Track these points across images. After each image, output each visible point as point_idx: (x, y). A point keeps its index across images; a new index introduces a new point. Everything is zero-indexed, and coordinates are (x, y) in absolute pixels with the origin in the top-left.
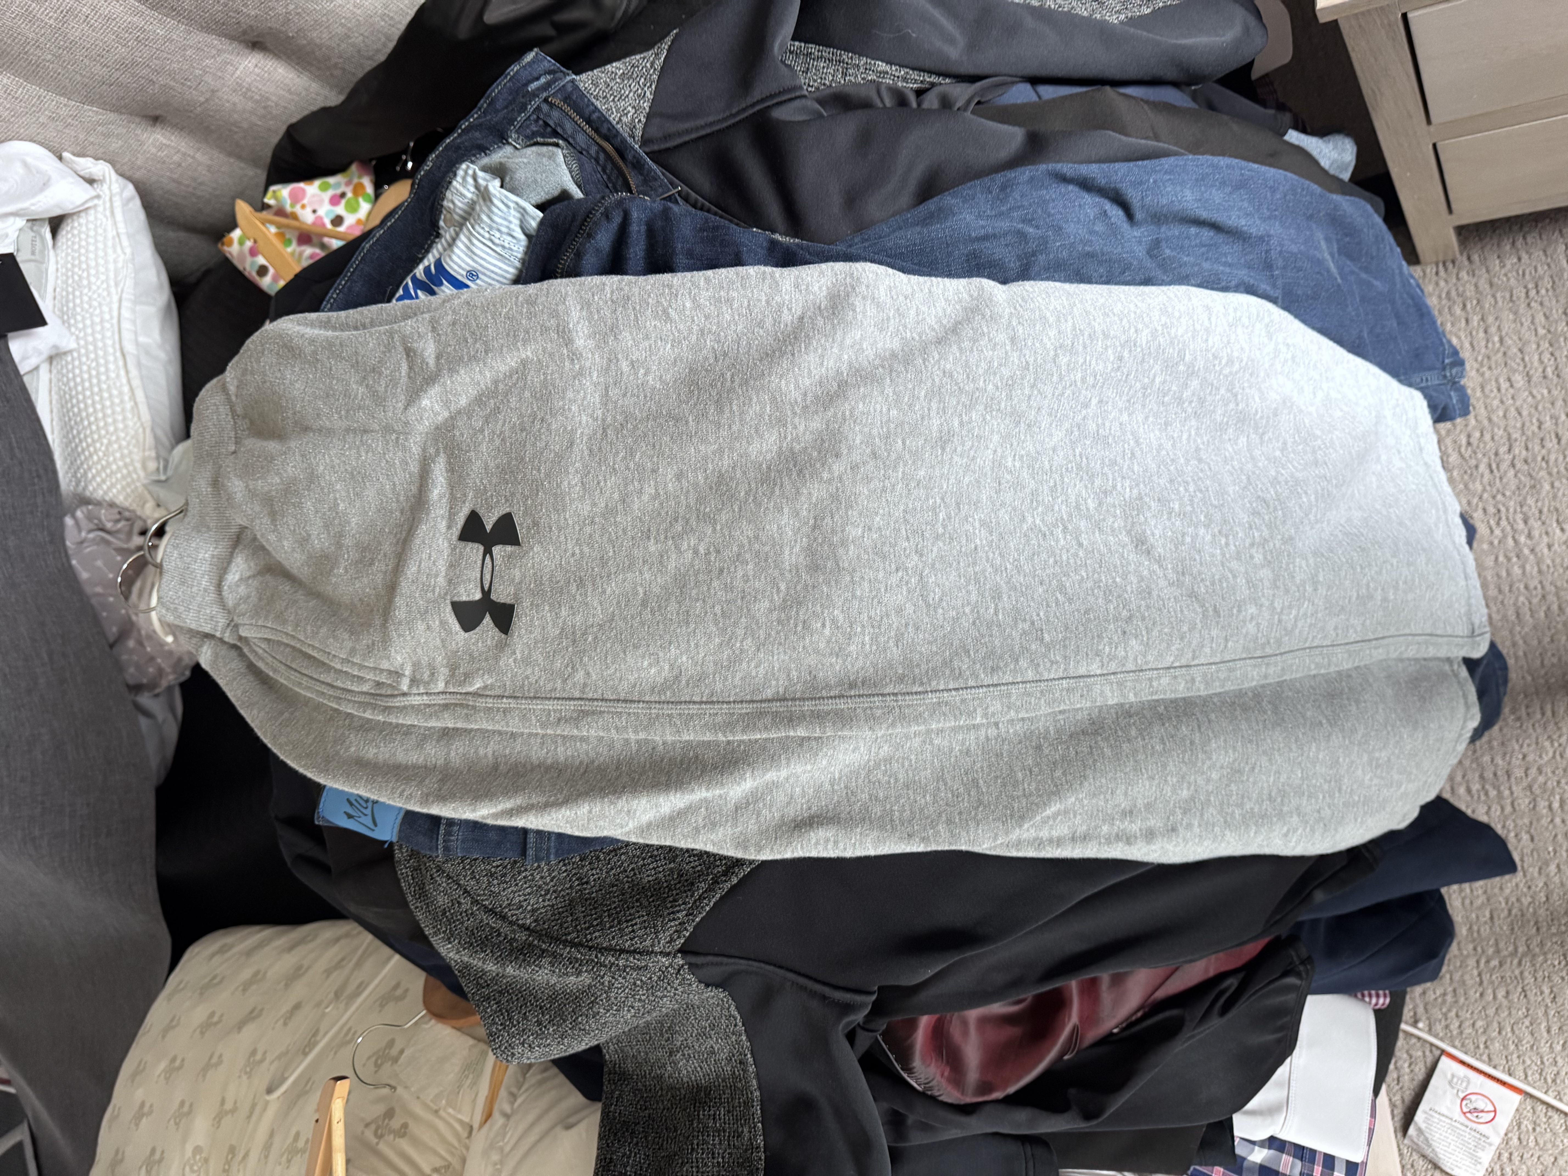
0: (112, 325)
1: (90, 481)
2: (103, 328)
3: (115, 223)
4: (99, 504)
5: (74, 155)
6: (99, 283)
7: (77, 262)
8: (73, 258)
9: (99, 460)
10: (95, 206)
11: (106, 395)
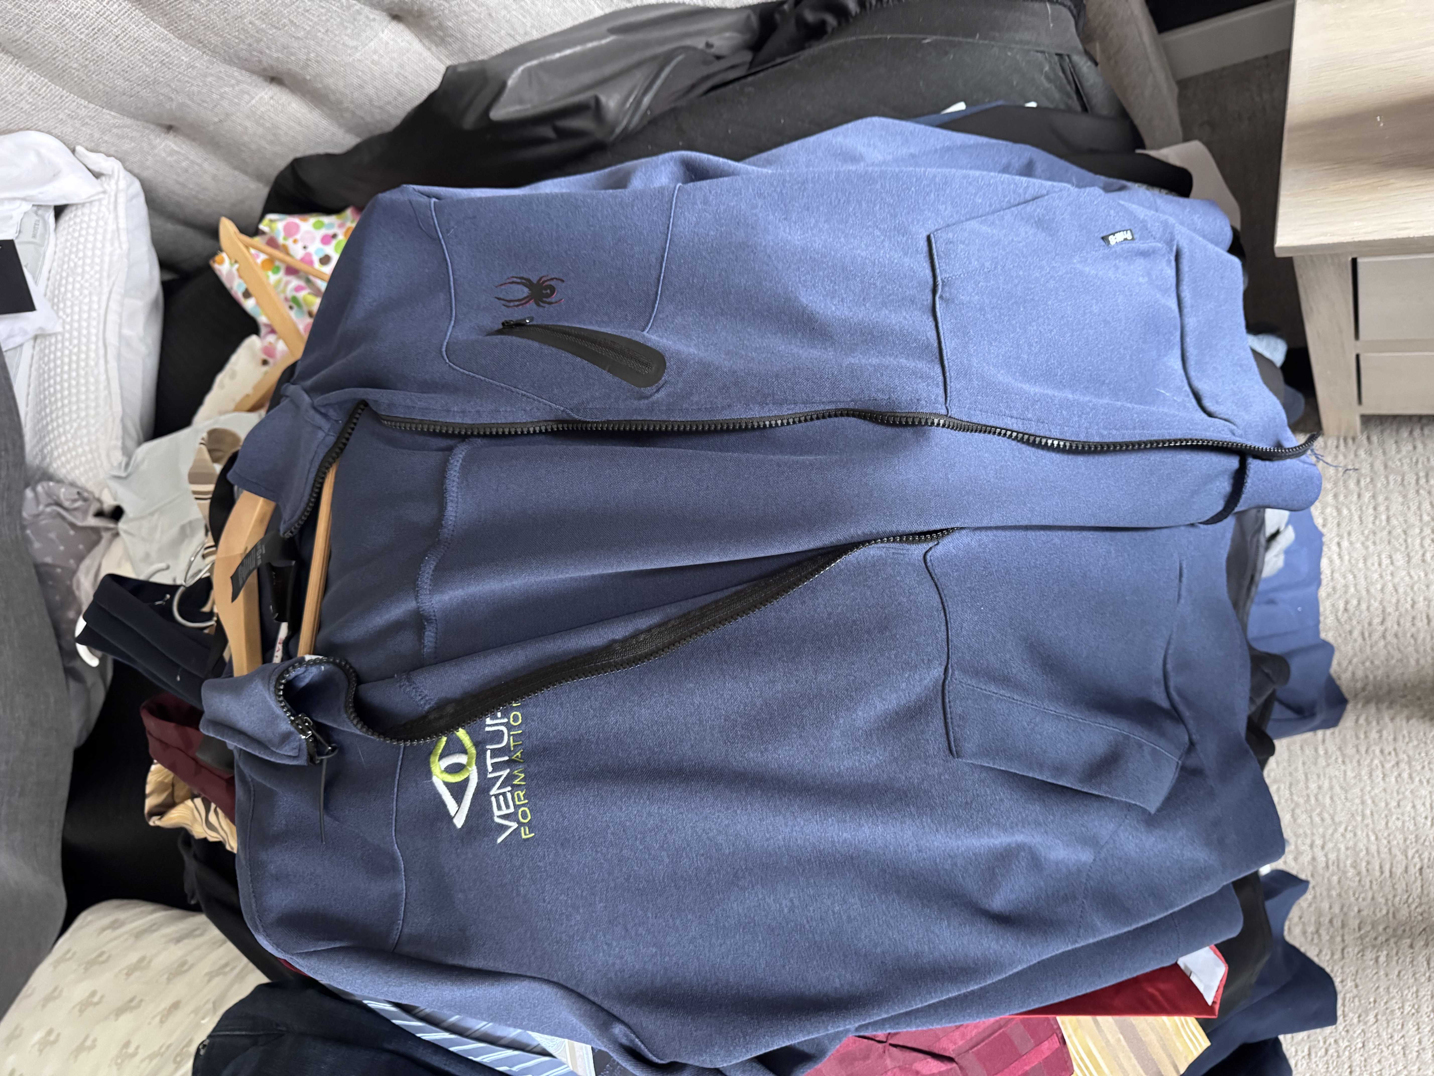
0: (99, 315)
1: (56, 459)
2: (89, 317)
3: (116, 217)
4: (60, 481)
5: (87, 149)
6: (92, 273)
7: (74, 249)
8: (72, 245)
9: (67, 441)
10: (100, 200)
11: (82, 381)
